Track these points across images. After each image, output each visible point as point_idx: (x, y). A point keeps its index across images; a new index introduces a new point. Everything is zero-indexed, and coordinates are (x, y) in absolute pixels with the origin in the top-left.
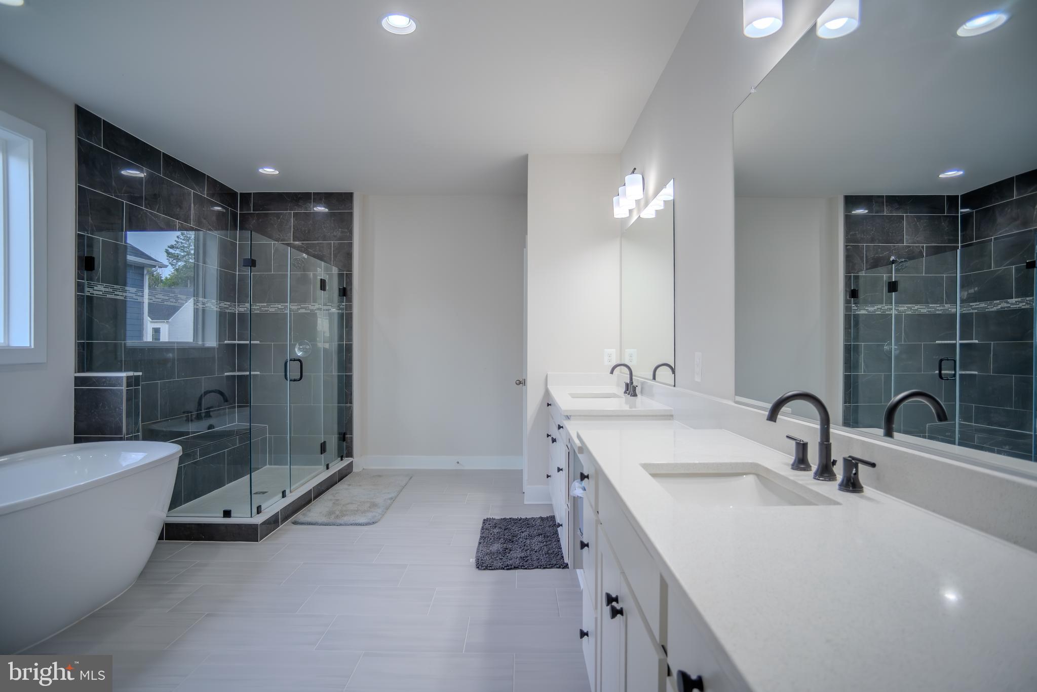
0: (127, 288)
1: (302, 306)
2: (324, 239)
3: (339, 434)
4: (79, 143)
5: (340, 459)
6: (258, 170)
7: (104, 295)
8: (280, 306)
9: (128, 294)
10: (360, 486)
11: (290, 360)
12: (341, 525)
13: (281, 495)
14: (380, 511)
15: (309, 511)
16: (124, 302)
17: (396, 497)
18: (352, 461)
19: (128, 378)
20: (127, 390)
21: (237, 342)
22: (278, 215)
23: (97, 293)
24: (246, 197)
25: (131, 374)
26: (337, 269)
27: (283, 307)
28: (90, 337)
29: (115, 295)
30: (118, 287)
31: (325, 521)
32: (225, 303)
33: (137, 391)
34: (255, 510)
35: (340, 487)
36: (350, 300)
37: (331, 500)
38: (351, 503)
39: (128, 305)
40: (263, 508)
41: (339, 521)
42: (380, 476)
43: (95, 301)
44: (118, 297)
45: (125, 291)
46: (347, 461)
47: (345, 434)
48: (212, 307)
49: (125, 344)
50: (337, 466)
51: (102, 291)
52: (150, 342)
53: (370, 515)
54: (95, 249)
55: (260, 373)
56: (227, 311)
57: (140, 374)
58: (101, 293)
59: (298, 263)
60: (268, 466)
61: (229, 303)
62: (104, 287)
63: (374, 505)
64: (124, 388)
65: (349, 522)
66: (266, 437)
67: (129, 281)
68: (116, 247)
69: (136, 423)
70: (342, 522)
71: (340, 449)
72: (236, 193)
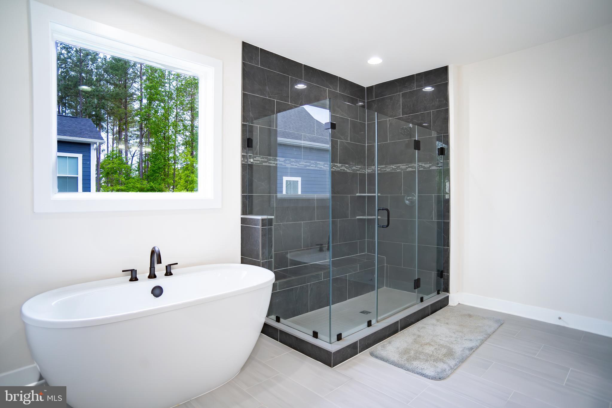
0: (278, 158)
1: (409, 165)
2: (425, 109)
3: (438, 271)
4: (244, 64)
5: (436, 292)
6: (367, 62)
7: (261, 164)
8: (394, 167)
9: (278, 162)
10: (447, 324)
11: (378, 210)
12: (408, 370)
13: (366, 324)
14: (452, 363)
15: (390, 343)
16: (276, 168)
17: (477, 347)
18: (448, 296)
19: (263, 220)
20: (262, 228)
21: (366, 194)
22: (391, 98)
23: (256, 162)
24: (370, 89)
25: (265, 217)
26: (436, 132)
27: (396, 167)
28: (251, 191)
29: (269, 163)
30: (271, 158)
31: (396, 361)
32: (357, 166)
33: (270, 230)
34: (335, 338)
35: (429, 320)
36: (447, 158)
37: (414, 335)
38: (430, 345)
39: (278, 170)
40: (343, 336)
41: (408, 365)
42: (470, 316)
43: (254, 167)
44: (271, 165)
45: (276, 160)
46: (442, 296)
47: (442, 272)
48: (346, 170)
49: (276, 196)
50: (432, 299)
51: (259, 161)
52: (300, 195)
53: (441, 366)
54: (254, 133)
55: (381, 217)
56: (358, 172)
57: (273, 217)
58: (258, 162)
59: (404, 132)
60: (385, 287)
61: (360, 167)
62: (261, 158)
63: (450, 353)
64: (260, 227)
65: (416, 370)
66: (385, 265)
67: (279, 154)
68: (270, 130)
69: (270, 252)
70: (410, 367)
71: (438, 283)
72: (364, 88)
